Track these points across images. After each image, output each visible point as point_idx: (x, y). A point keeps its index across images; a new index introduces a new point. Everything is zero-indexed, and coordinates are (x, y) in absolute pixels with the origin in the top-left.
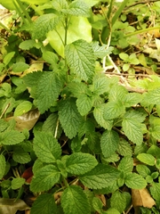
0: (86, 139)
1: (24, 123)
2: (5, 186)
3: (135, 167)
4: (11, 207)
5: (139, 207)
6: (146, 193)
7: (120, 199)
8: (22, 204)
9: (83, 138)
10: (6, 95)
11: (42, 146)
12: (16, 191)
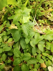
0: (28, 49)
1: (10, 43)
2: (6, 62)
3: (41, 56)
4: (8, 68)
5: (42, 68)
6: (44, 64)
7: (37, 66)
8: (10, 67)
9: (27, 49)
10: (5, 35)
11: (16, 52)
12: (9, 63)
